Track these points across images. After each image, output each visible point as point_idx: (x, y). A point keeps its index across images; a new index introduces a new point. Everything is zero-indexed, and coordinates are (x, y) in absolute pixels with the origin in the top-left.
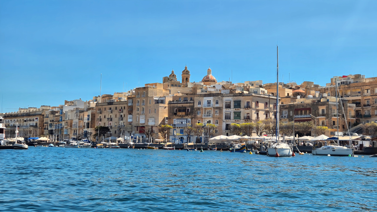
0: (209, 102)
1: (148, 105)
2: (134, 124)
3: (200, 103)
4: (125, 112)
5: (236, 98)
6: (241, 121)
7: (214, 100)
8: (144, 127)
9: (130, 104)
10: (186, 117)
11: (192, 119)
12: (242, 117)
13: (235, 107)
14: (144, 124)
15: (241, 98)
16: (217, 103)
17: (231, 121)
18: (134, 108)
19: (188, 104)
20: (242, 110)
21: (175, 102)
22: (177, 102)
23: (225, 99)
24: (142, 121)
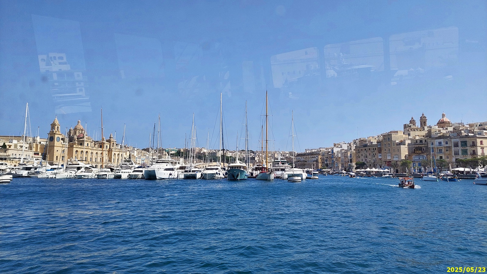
0: (440, 143)
1: (393, 146)
2: (383, 160)
3: (432, 144)
4: (376, 151)
5: (463, 140)
6: (468, 156)
7: (444, 142)
8: (391, 162)
9: (379, 146)
10: (422, 154)
11: (427, 155)
12: (469, 153)
13: (462, 146)
14: (391, 159)
15: (467, 139)
16: (447, 143)
17: (460, 156)
18: (382, 149)
19: (424, 145)
20: (468, 148)
21: (413, 144)
22: (414, 144)
23: (453, 140)
24: (389, 158)
